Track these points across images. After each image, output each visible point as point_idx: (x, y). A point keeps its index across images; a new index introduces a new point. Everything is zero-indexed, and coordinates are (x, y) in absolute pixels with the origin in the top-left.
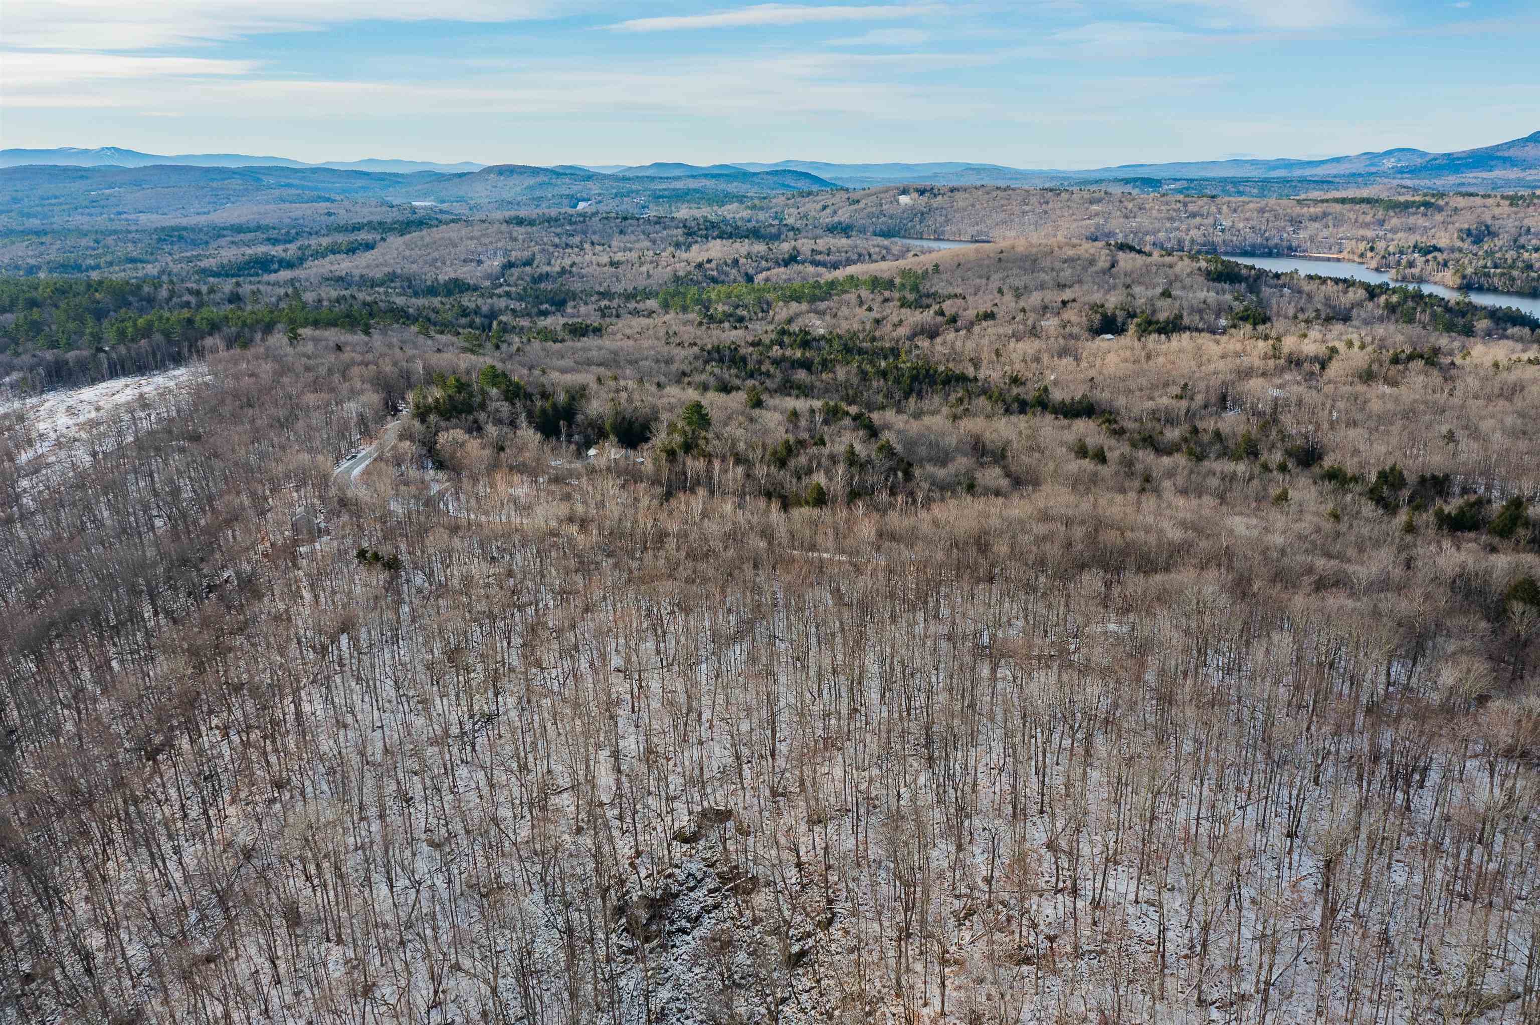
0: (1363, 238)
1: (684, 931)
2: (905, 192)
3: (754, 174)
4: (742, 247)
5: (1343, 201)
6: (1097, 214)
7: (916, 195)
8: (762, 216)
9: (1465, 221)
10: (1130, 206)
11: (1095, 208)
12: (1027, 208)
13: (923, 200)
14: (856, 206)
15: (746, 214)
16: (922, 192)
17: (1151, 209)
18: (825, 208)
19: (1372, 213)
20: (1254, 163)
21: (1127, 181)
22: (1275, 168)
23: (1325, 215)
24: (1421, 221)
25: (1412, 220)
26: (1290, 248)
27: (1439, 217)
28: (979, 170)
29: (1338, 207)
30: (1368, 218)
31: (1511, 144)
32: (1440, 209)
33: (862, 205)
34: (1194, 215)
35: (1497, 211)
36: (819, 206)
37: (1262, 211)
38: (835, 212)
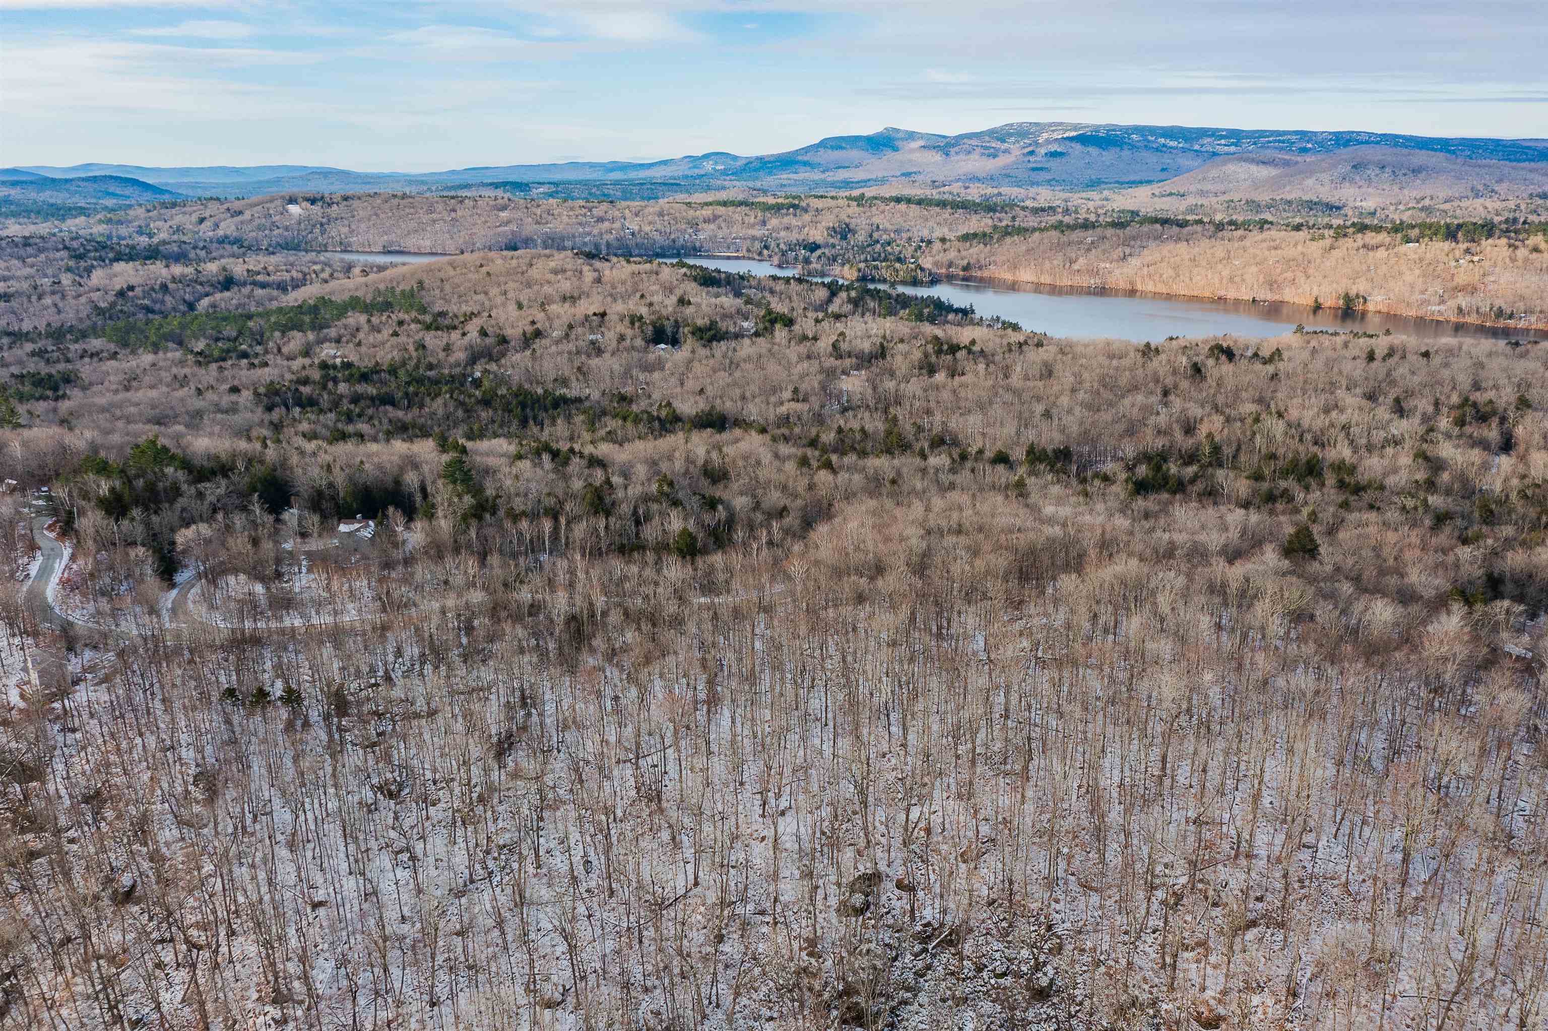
0: (754, 238)
1: (905, 1002)
2: (292, 200)
3: (67, 181)
4: (159, 271)
5: (725, 204)
6: (508, 222)
7: (307, 204)
8: (123, 231)
9: (829, 220)
10: (538, 211)
11: (504, 215)
12: (434, 216)
13: (316, 209)
14: (240, 218)
15: (102, 228)
16: (313, 201)
17: (559, 215)
18: (202, 220)
19: (752, 214)
20: (592, 166)
21: (496, 186)
22: (612, 170)
23: (716, 217)
24: (794, 222)
25: (786, 220)
26: (694, 249)
27: (807, 217)
28: (326, 173)
29: (721, 210)
30: (752, 220)
31: (807, 150)
32: (806, 210)
33: (247, 215)
34: (600, 220)
35: (850, 211)
36: (194, 218)
37: (661, 214)
38: (217, 226)
